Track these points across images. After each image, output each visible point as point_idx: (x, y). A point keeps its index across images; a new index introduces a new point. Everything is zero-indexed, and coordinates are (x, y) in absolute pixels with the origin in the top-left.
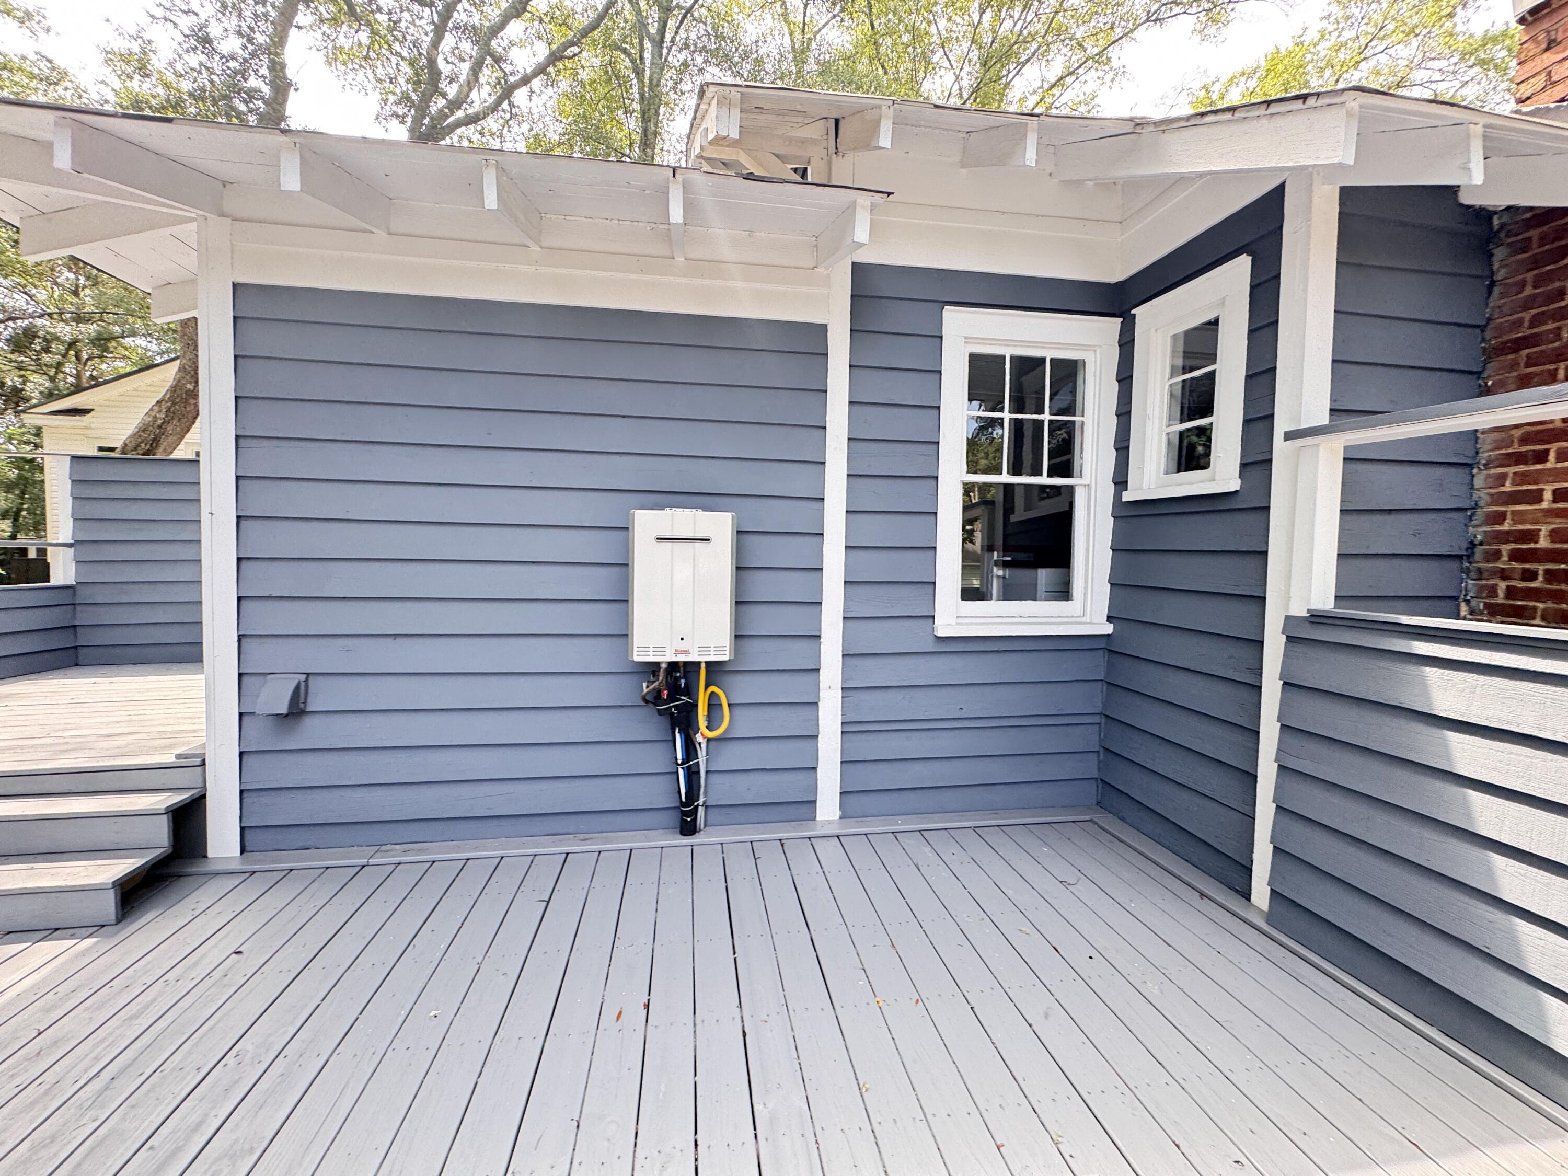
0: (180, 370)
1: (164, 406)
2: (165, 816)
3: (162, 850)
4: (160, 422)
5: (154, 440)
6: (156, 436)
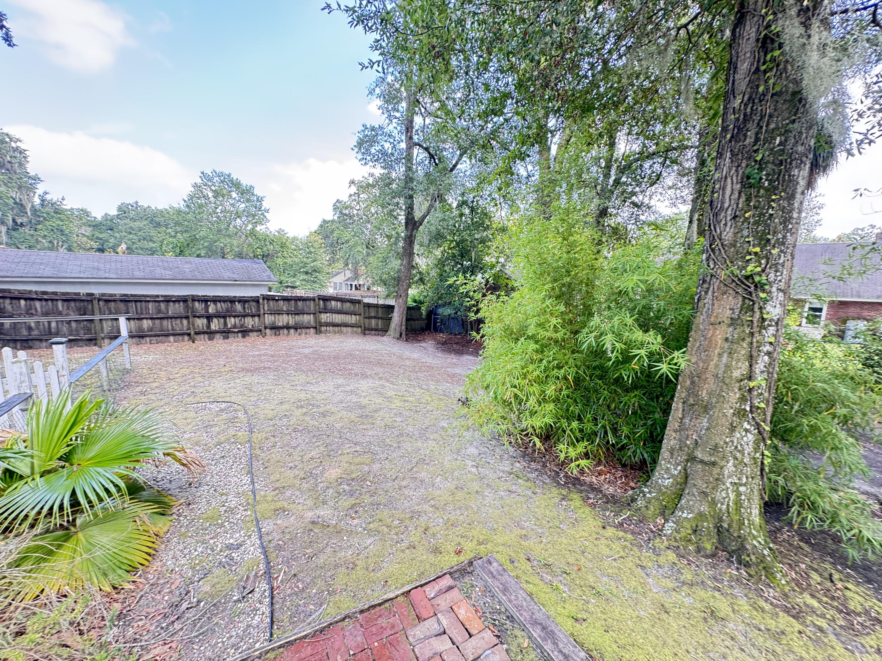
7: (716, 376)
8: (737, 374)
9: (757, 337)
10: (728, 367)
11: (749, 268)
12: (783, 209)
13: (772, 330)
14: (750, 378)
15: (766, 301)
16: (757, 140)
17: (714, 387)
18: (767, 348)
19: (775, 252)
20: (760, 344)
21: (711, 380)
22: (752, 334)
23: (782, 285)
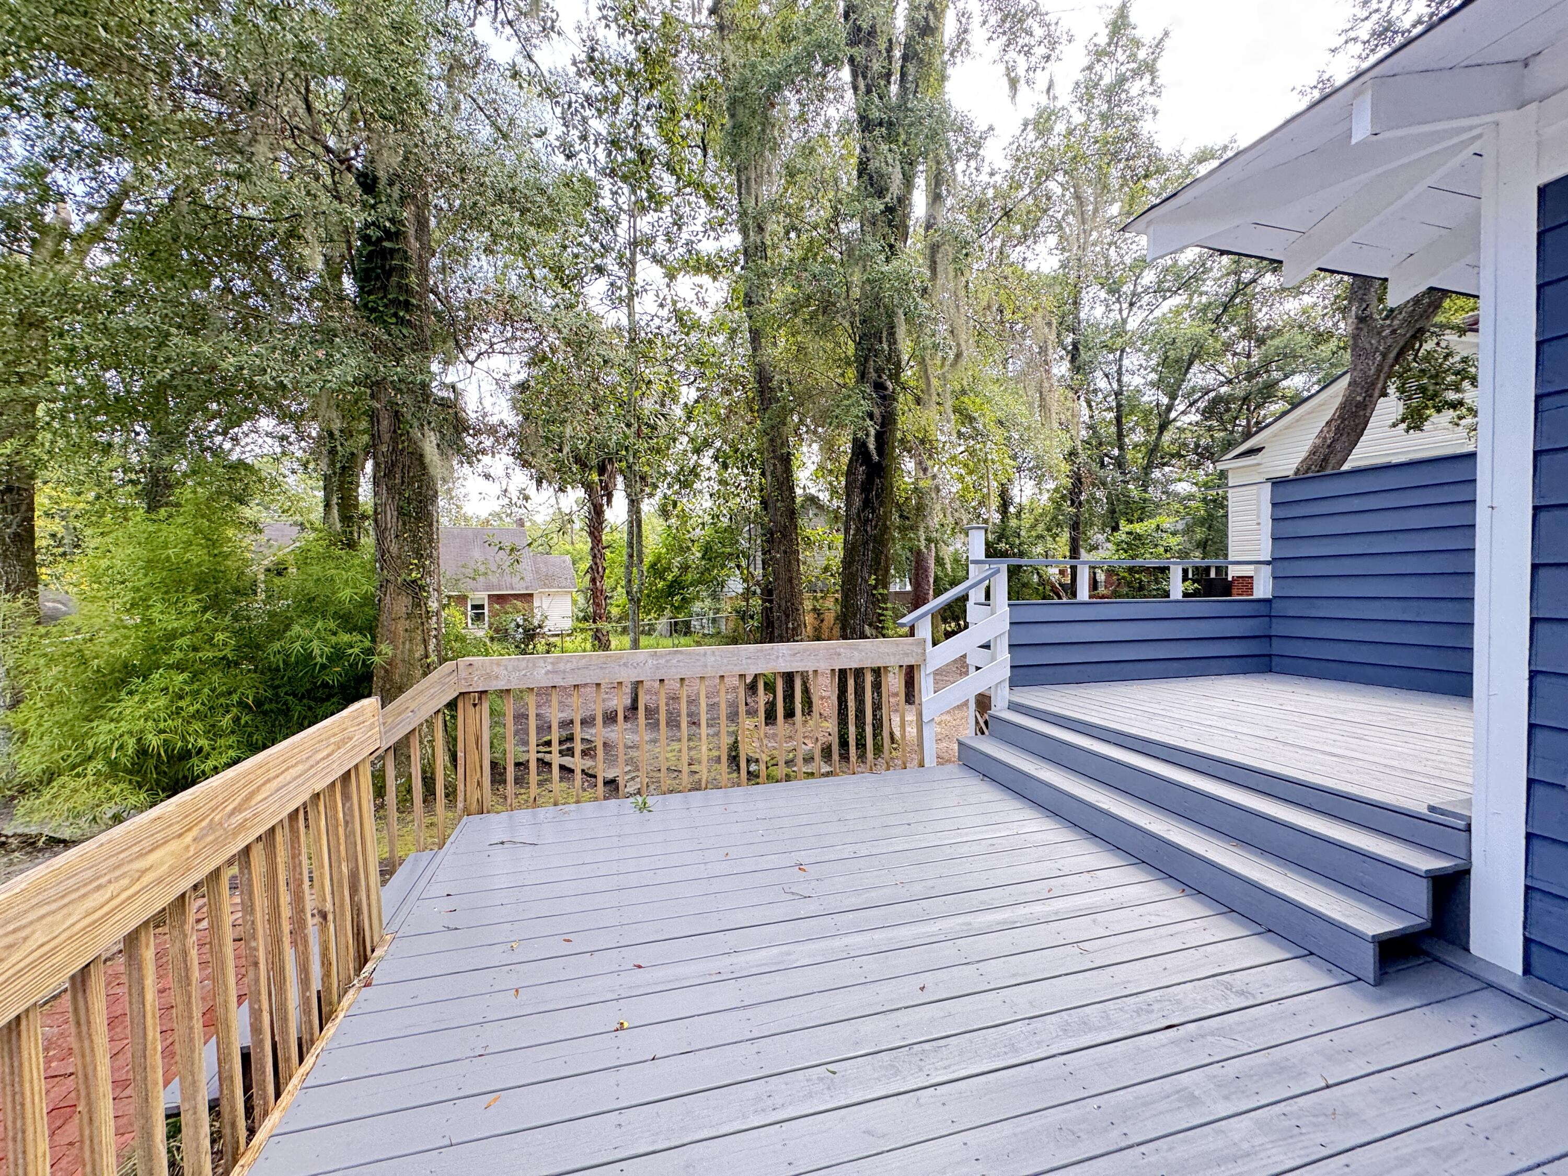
0: (1350, 384)
1: (1334, 424)
2: (1425, 881)
3: (1422, 921)
4: (1329, 441)
5: (1323, 460)
6: (1325, 456)
7: (403, 661)
8: (417, 655)
9: (426, 626)
10: (410, 651)
11: (413, 575)
12: (427, 533)
13: (434, 619)
14: (427, 657)
15: (427, 598)
16: (403, 482)
17: (403, 670)
18: (434, 633)
19: (427, 563)
20: (429, 630)
21: (400, 665)
22: (422, 623)
23: (436, 586)
